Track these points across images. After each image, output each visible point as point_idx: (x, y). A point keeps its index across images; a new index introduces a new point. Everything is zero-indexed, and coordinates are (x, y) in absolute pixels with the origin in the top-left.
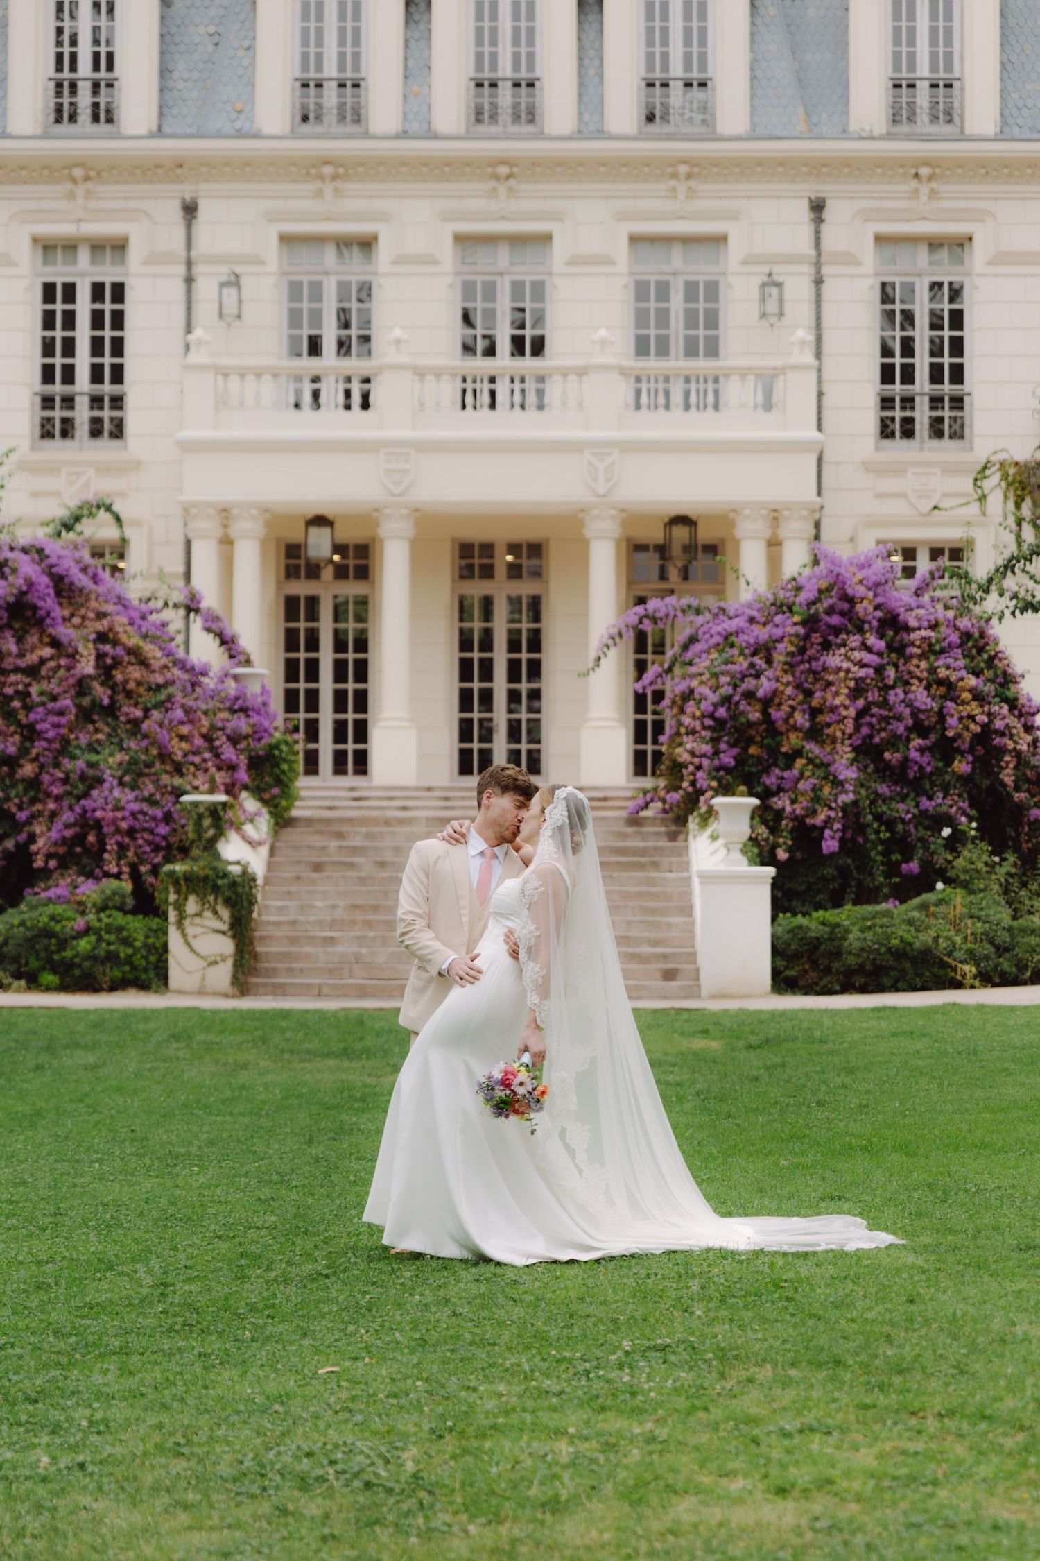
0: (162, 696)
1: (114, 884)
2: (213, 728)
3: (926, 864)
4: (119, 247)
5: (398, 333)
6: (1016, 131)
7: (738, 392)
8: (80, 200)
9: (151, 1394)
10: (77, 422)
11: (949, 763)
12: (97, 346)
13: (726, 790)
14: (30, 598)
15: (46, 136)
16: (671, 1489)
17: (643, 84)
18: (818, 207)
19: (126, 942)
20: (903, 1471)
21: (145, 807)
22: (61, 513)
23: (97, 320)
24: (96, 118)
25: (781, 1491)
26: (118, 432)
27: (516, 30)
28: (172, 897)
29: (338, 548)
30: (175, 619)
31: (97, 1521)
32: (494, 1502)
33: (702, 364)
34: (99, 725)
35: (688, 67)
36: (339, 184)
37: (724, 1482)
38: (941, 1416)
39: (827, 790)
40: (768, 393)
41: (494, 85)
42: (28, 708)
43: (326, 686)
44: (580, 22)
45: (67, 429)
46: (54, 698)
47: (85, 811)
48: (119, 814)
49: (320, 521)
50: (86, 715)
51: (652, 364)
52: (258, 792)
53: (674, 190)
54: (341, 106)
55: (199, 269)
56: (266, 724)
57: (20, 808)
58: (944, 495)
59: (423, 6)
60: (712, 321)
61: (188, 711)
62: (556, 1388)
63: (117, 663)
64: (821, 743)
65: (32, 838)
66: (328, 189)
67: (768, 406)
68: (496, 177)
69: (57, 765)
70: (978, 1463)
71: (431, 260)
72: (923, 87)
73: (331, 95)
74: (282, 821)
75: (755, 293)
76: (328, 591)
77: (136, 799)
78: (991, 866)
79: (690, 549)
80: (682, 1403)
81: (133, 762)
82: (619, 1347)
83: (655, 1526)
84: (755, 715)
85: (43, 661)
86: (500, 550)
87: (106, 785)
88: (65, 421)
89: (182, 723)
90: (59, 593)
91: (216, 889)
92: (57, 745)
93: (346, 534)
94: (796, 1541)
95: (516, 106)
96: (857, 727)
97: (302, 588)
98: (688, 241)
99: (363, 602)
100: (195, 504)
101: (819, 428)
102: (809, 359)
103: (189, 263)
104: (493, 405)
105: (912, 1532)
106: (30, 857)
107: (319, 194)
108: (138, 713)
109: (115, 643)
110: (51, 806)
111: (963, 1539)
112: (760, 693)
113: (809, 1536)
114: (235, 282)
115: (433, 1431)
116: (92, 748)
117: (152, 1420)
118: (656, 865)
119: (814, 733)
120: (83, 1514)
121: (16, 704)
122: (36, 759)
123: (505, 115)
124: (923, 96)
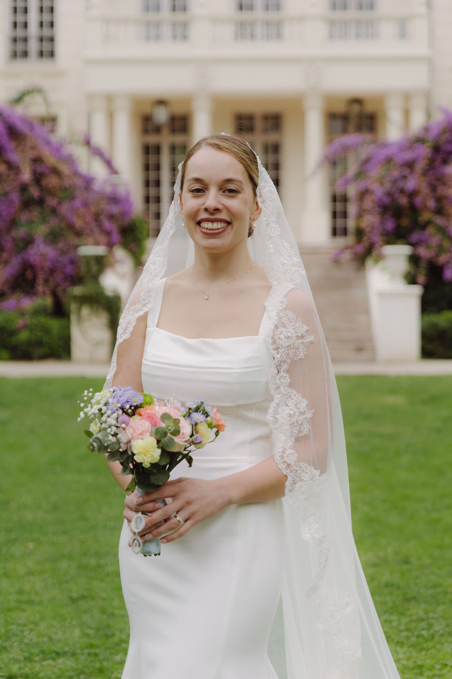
0: (69, 194)
1: (41, 300)
2: (98, 211)
7: (386, 29)
10: (31, 50)
12: (40, 10)
19: (47, 332)
26: (52, 54)
28: (74, 307)
29: (171, 118)
33: (365, 15)
40: (402, 30)
46: (6, 195)
47: (24, 259)
49: (161, 102)
50: (26, 204)
52: (125, 246)
61: (84, 202)
63: (43, 175)
67: (403, 37)
76: (166, 140)
79: (361, 116)
81: (52, 230)
84: (405, 202)
85: (1, 174)
87: (37, 244)
88: (23, 49)
89: (80, 207)
90: (10, 135)
91: (98, 302)
92: (8, 221)
93: (174, 110)
99: (183, 146)
100: (93, 94)
101: (431, 49)
108: (55, 203)
109: (42, 163)
110: (5, 256)
112: (407, 189)
116: (29, 223)
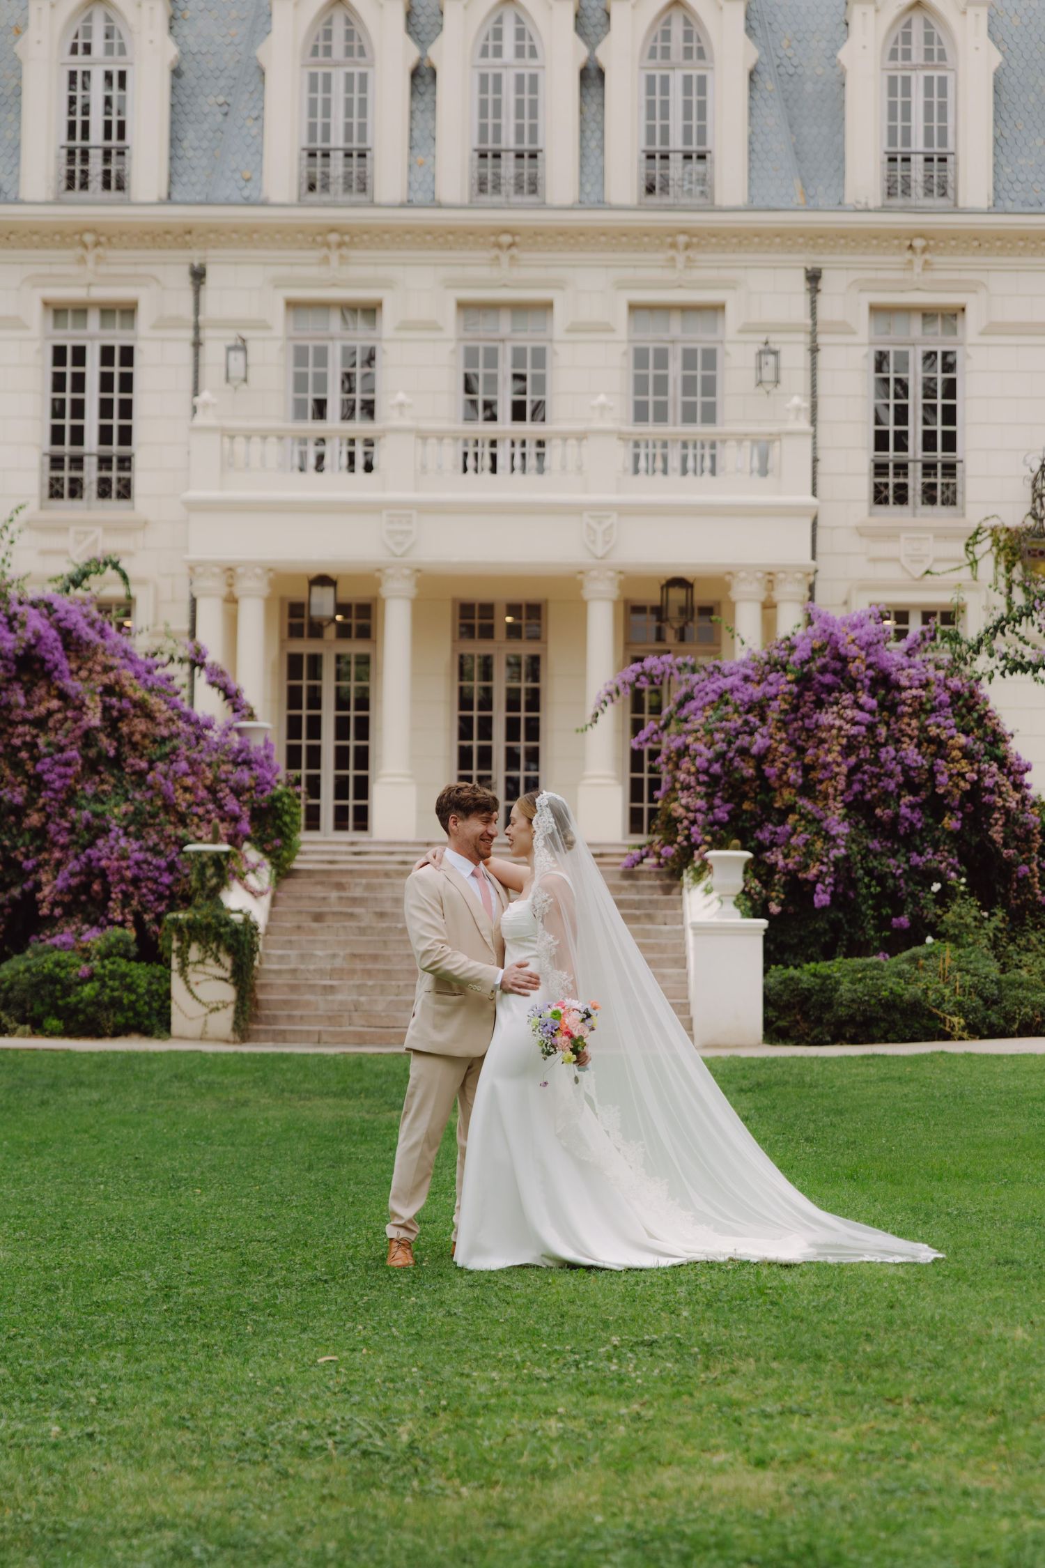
0: (167, 749)
1: (118, 931)
2: (217, 780)
3: (916, 919)
4: (128, 311)
5: (401, 397)
6: (1009, 205)
7: (734, 458)
8: (91, 265)
9: (156, 1378)
10: (86, 482)
11: (939, 820)
12: (105, 408)
13: (720, 844)
14: (37, 652)
15: (58, 202)
16: (656, 1461)
17: (644, 156)
18: (814, 277)
19: (130, 988)
20: (878, 1447)
21: (149, 856)
22: (68, 569)
23: (106, 382)
24: (106, 185)
25: (761, 1463)
26: (126, 492)
27: (519, 103)
28: (175, 945)
29: (341, 608)
30: (180, 673)
31: (106, 1481)
32: (486, 1470)
33: (699, 430)
34: (105, 776)
35: (687, 138)
36: (344, 251)
37: (707, 1456)
38: (916, 1402)
39: (819, 845)
40: (764, 458)
41: (497, 156)
42: (35, 759)
43: (328, 742)
44: (582, 96)
45: (76, 489)
46: (61, 749)
47: (90, 860)
48: (124, 864)
49: (323, 580)
50: (92, 767)
51: (651, 429)
52: (261, 844)
53: (673, 259)
54: (347, 176)
55: (206, 334)
56: (269, 776)
57: (27, 857)
58: (937, 560)
59: (428, 79)
60: (710, 387)
61: (192, 763)
62: (546, 1375)
63: (123, 715)
64: (814, 799)
65: (38, 886)
66: (334, 256)
67: (764, 472)
68: (499, 246)
69: (63, 815)
70: (951, 1441)
71: (433, 326)
72: (918, 162)
73: (337, 165)
74: (283, 873)
75: (752, 361)
76: (329, 648)
77: (141, 849)
78: (981, 920)
79: (687, 611)
80: (667, 1389)
81: (137, 812)
82: (608, 1341)
83: (640, 1490)
84: (749, 772)
85: (50, 713)
86: (499, 610)
87: (113, 835)
88: (74, 481)
89: (186, 774)
90: (66, 647)
91: (219, 937)
92: (63, 796)
93: (348, 594)
94: (774, 1504)
95: (519, 177)
96: (849, 784)
97: (305, 647)
98: (686, 309)
99: (364, 661)
100: (201, 563)
101: (814, 493)
102: (805, 425)
103: (197, 328)
104: (494, 470)
105: (887, 1497)
106: (36, 905)
107: (325, 261)
108: (144, 765)
109: (122, 695)
110: (57, 854)
111: (934, 1501)
112: (754, 750)
113: (786, 1500)
114: (242, 346)
115: (427, 1409)
116: (97, 798)
117: (157, 1398)
118: (650, 918)
119: (807, 789)
120: (92, 1476)
121: (24, 755)
122: (43, 809)
123: (508, 185)
124: (917, 169)
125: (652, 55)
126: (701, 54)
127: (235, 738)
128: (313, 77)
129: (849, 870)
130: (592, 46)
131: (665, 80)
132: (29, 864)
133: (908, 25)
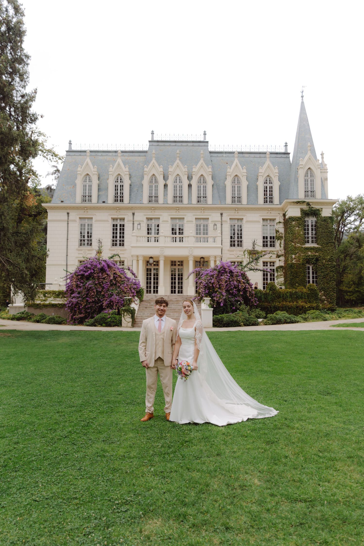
0: (123, 282)
1: (115, 310)
2: (131, 287)
3: (236, 308)
4: (123, 219)
5: (162, 231)
6: (249, 204)
7: (210, 240)
8: (118, 213)
10: (118, 244)
11: (239, 293)
12: (120, 233)
13: (206, 297)
14: (104, 268)
15: (113, 203)
17: (197, 197)
18: (222, 214)
19: (116, 319)
22: (111, 256)
23: (120, 229)
24: (120, 201)
26: (123, 245)
27: (180, 189)
28: (123, 313)
29: (154, 262)
30: (127, 271)
33: (205, 236)
34: (114, 286)
35: (203, 195)
36: (155, 211)
39: (221, 296)
40: (214, 240)
41: (176, 197)
42: (103, 284)
43: (152, 281)
44: (188, 189)
45: (116, 245)
46: (107, 283)
47: (111, 299)
48: (116, 300)
49: (151, 258)
50: (112, 285)
51: (198, 236)
52: (138, 297)
53: (201, 212)
54: (155, 200)
55: (135, 222)
56: (139, 286)
57: (101, 299)
58: (239, 254)
59: (166, 186)
60: (207, 230)
63: (117, 277)
64: (221, 290)
65: (103, 303)
66: (153, 211)
67: (214, 242)
68: (177, 210)
71: (167, 221)
72: (236, 198)
73: (153, 198)
74: (142, 301)
75: (213, 226)
76: (152, 267)
77: (119, 298)
78: (246, 308)
79: (204, 262)
81: (118, 292)
84: (211, 285)
85: (105, 277)
86: (177, 262)
87: (114, 296)
88: (116, 243)
89: (126, 286)
90: (108, 267)
91: (129, 311)
92: (107, 290)
93: (155, 260)
95: (179, 200)
96: (226, 287)
97: (149, 267)
98: (203, 219)
99: (157, 269)
100: (133, 255)
101: (222, 245)
102: (220, 235)
103: (133, 221)
104: (176, 242)
106: (103, 306)
107: (152, 212)
109: (116, 274)
110: (106, 298)
112: (212, 282)
114: (140, 224)
116: (112, 290)
119: (220, 288)
121: (101, 283)
122: (104, 292)
123: (178, 201)
124: (236, 199)
125: (198, 183)
126: (205, 183)
127: (134, 280)
128: (150, 186)
129: (226, 300)
130: (190, 181)
131: (200, 186)
132: (102, 300)
133: (235, 178)
